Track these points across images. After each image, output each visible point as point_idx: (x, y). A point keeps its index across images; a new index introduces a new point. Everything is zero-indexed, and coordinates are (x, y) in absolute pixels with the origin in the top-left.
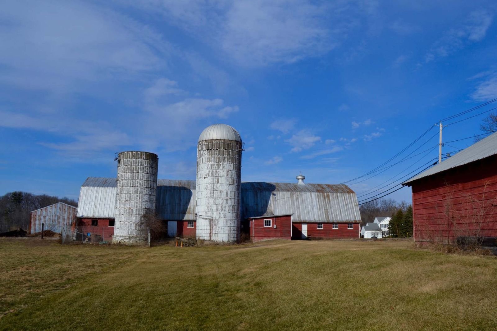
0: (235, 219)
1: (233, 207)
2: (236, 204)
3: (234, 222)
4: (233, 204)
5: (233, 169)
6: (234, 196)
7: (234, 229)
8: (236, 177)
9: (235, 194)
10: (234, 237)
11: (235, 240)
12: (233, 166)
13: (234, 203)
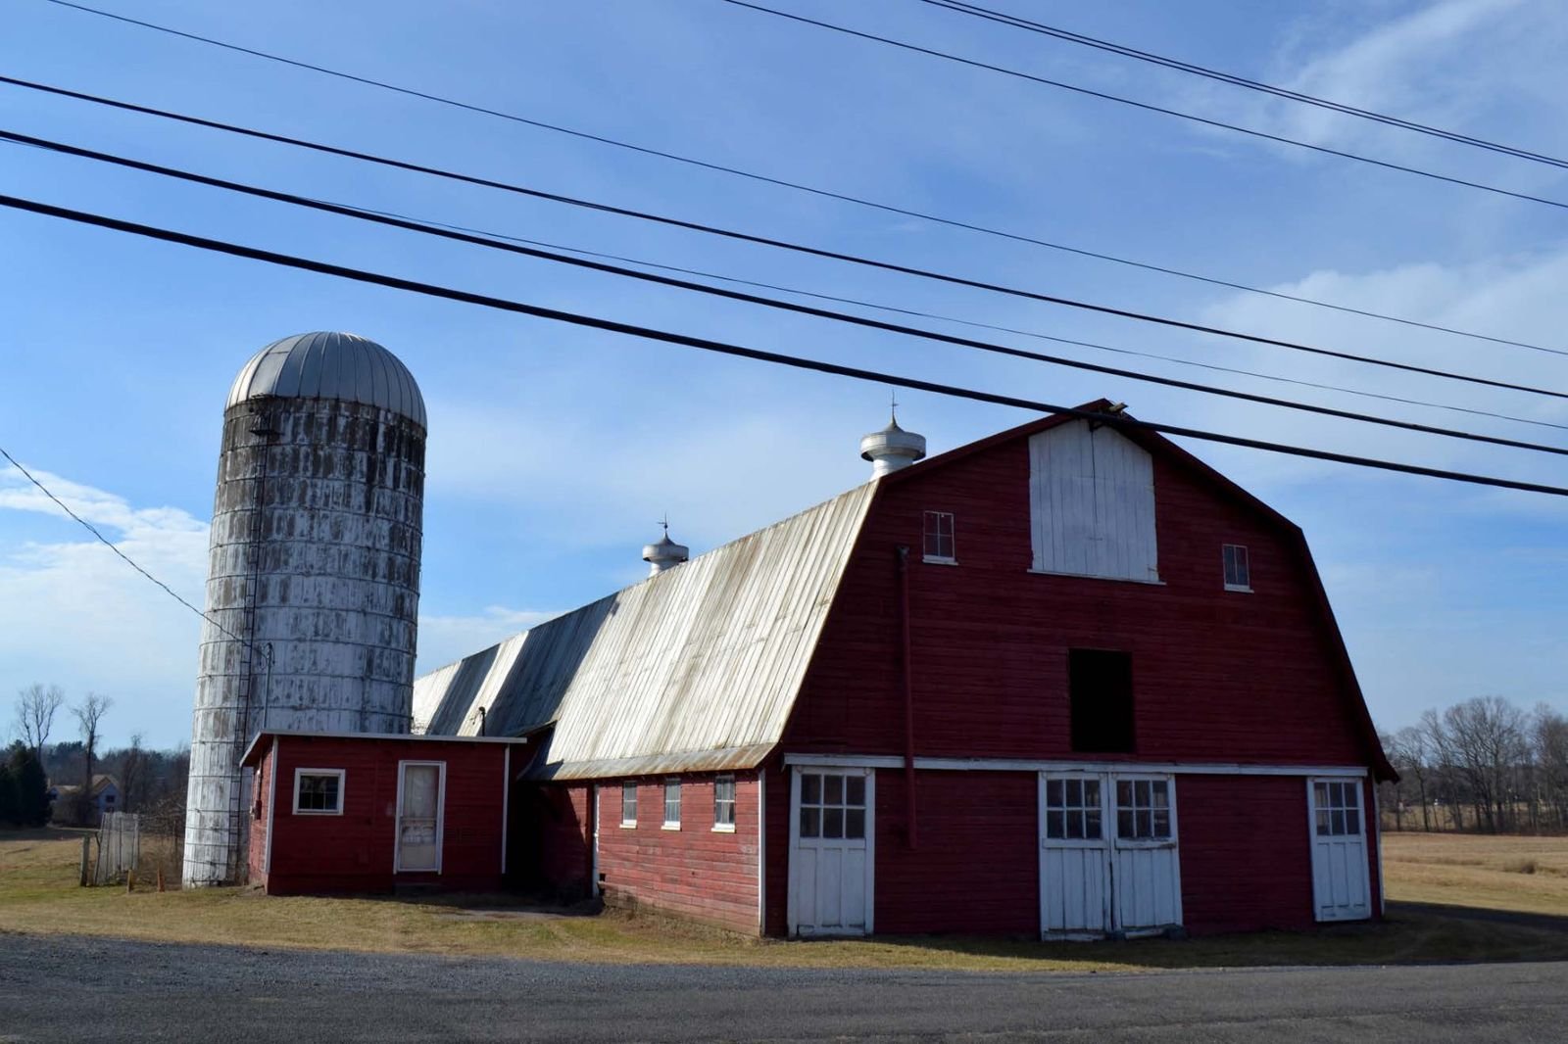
0: (223, 773)
1: (216, 716)
2: (233, 703)
3: (221, 789)
4: (219, 702)
5: (230, 536)
6: (228, 662)
7: (217, 823)
8: (238, 572)
9: (230, 652)
10: (213, 864)
11: (221, 879)
12: (231, 521)
13: (225, 699)
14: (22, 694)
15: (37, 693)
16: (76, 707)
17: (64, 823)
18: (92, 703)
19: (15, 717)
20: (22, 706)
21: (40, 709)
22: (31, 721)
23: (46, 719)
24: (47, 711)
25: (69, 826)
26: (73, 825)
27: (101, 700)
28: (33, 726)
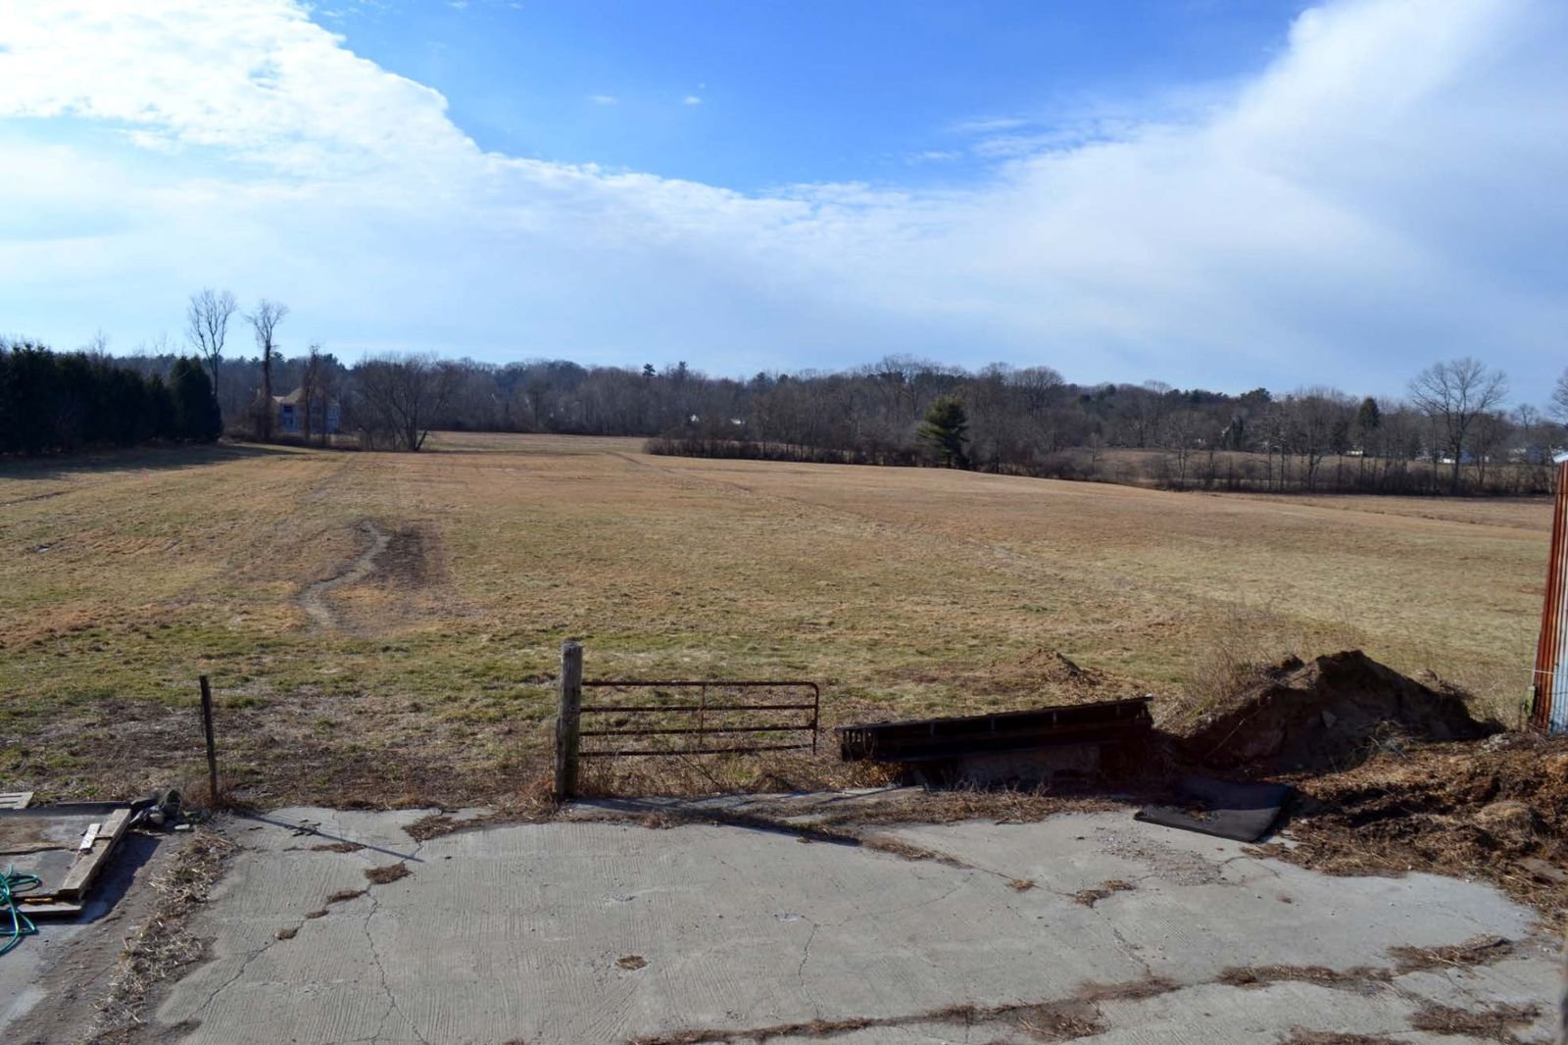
14: (193, 300)
15: (207, 297)
16: (251, 315)
17: (242, 437)
18: (266, 310)
19: (189, 324)
20: (193, 313)
21: (212, 316)
22: (204, 328)
23: (220, 328)
24: (221, 318)
25: (247, 441)
26: (253, 440)
27: (276, 307)
28: (208, 336)
